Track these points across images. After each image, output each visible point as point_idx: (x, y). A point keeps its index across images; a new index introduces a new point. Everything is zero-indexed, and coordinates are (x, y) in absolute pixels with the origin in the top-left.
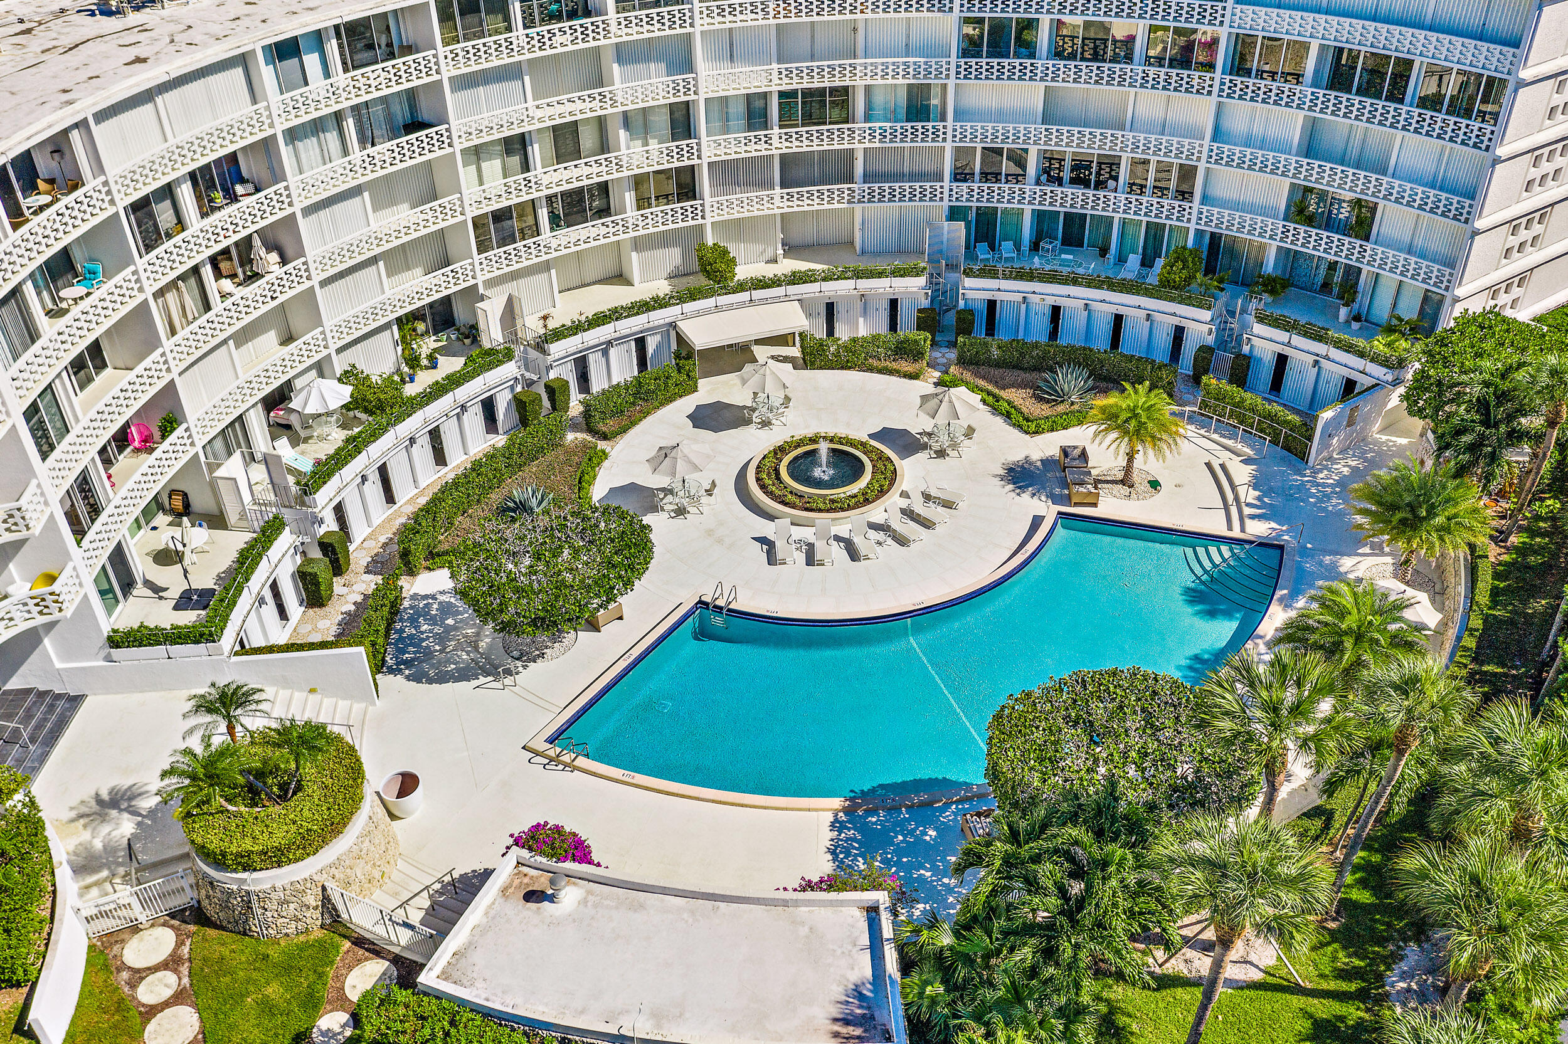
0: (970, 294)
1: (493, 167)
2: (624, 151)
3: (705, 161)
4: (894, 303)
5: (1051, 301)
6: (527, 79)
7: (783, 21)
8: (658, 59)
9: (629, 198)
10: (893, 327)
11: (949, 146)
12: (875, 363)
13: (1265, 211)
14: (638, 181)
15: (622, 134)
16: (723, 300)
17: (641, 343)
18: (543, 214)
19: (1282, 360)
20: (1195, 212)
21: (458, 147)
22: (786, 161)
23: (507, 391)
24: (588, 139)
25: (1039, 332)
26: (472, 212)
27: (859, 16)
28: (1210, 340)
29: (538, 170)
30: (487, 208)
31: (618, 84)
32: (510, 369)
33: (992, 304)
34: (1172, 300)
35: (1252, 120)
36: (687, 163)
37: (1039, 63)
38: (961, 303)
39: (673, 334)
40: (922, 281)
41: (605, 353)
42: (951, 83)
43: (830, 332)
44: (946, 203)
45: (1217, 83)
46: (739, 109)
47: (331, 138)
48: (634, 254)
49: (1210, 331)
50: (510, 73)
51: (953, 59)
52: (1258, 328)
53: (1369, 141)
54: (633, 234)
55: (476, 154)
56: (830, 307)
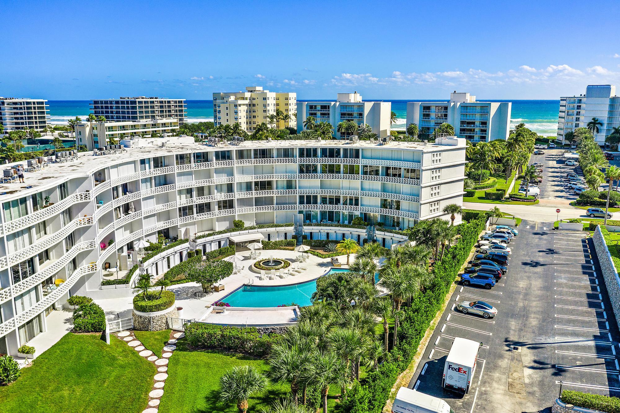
0: (306, 231)
1: (183, 196)
2: (215, 195)
3: (236, 198)
4: (286, 234)
5: (326, 231)
6: (193, 175)
7: (256, 164)
8: (225, 173)
9: (216, 207)
10: (286, 238)
11: (298, 195)
12: (282, 247)
13: (376, 206)
14: (219, 202)
15: (216, 191)
16: (241, 232)
17: (220, 243)
18: (195, 210)
19: (384, 239)
20: (359, 208)
21: (177, 189)
22: (256, 199)
23: (186, 251)
24: (206, 191)
25: (324, 238)
26: (178, 206)
27: (274, 164)
28: (366, 237)
29: (194, 198)
30: (182, 206)
31: (215, 178)
32: (187, 245)
33: (311, 233)
34: (356, 228)
35: (370, 185)
36: (231, 199)
37: (318, 174)
38: (303, 233)
39: (228, 240)
40: (293, 228)
41: (211, 244)
42: (297, 179)
43: (269, 240)
44: (298, 210)
45: (360, 177)
46: (244, 186)
47: (149, 184)
48: (217, 223)
49: (366, 235)
50: (189, 174)
51: (298, 174)
52: (377, 232)
53: (396, 187)
54: (217, 216)
55: (180, 192)
56: (269, 235)
